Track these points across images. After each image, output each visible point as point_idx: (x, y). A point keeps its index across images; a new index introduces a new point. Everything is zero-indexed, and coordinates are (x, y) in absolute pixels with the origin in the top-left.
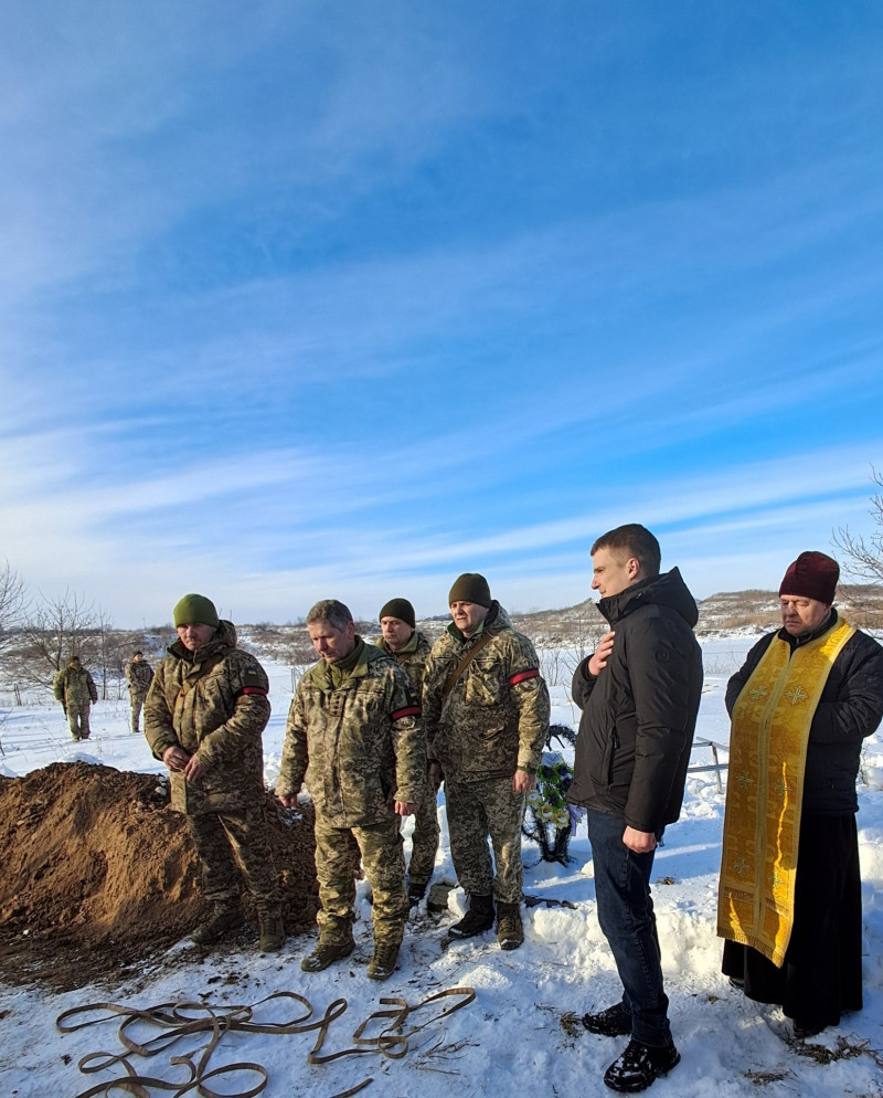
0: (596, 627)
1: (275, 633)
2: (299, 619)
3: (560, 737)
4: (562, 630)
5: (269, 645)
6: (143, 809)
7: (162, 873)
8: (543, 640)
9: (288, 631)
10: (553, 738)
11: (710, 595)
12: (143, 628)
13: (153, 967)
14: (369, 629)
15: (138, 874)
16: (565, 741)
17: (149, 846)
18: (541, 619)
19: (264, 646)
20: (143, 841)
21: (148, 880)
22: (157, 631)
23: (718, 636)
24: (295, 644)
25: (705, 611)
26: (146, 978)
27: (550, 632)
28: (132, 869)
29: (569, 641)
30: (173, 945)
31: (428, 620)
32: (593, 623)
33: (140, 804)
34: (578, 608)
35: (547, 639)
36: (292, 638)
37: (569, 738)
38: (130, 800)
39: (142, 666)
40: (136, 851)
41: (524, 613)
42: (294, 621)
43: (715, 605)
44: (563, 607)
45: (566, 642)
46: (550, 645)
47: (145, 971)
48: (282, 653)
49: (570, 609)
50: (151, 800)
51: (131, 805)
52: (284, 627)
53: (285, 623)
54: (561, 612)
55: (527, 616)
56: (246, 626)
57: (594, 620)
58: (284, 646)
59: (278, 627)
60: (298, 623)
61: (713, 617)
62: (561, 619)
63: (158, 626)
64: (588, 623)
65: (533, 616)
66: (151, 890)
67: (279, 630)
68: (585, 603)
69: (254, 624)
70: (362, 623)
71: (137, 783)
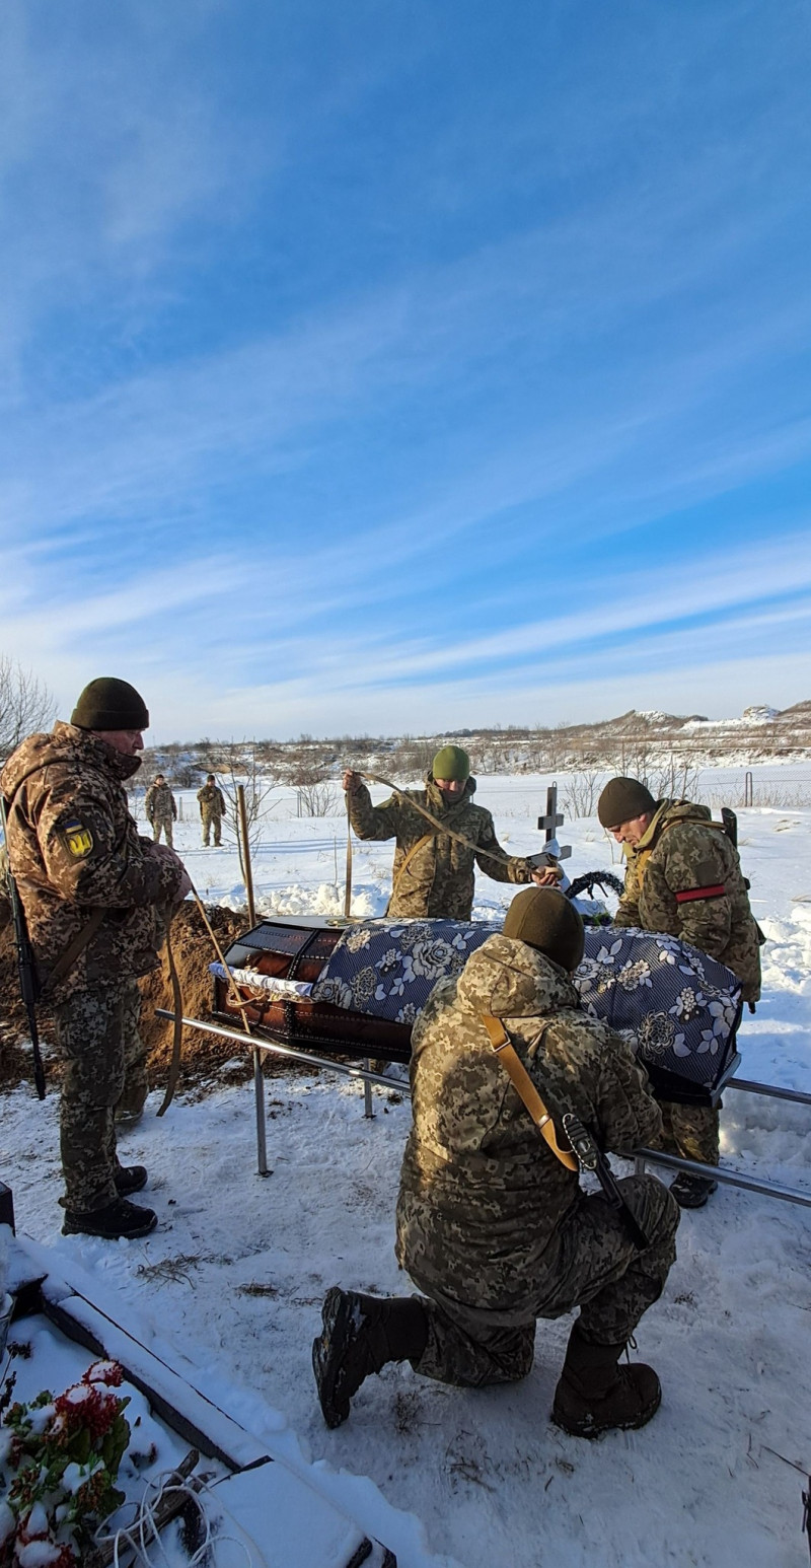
0: (641, 744)
1: (278, 751)
2: (302, 736)
3: (603, 884)
4: (596, 748)
5: (271, 764)
6: (193, 934)
7: (212, 996)
8: (574, 761)
9: (291, 749)
10: (596, 886)
11: (793, 705)
12: (153, 745)
13: (208, 1081)
14: (375, 747)
15: (191, 995)
16: (608, 889)
17: (200, 969)
18: (571, 736)
19: (267, 765)
20: (195, 965)
21: (200, 1001)
22: (165, 749)
23: (803, 755)
24: (298, 763)
25: (786, 725)
26: (204, 1090)
27: (583, 751)
28: (186, 989)
29: (606, 762)
30: (223, 1063)
31: (440, 736)
32: (636, 741)
33: (190, 929)
34: (617, 722)
35: (579, 759)
36: (294, 757)
37: (613, 887)
38: (181, 925)
39: (163, 789)
40: (190, 973)
41: (551, 728)
42: (297, 738)
43: (800, 716)
44: (600, 721)
45: (602, 763)
46: (581, 765)
47: (202, 1083)
48: (285, 772)
49: (608, 723)
50: (199, 926)
51: (182, 930)
52: (287, 744)
53: (288, 741)
54: (597, 727)
55: (556, 732)
56: (250, 743)
57: (639, 737)
58: (287, 765)
59: (281, 745)
60: (301, 740)
61: (797, 732)
62: (596, 735)
63: (167, 744)
64: (630, 741)
65: (563, 732)
66: (202, 1010)
67: (282, 748)
68: (627, 716)
69: (257, 742)
70: (367, 740)
71: (186, 909)
